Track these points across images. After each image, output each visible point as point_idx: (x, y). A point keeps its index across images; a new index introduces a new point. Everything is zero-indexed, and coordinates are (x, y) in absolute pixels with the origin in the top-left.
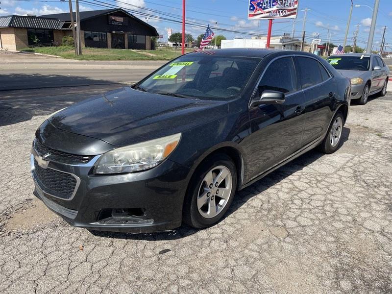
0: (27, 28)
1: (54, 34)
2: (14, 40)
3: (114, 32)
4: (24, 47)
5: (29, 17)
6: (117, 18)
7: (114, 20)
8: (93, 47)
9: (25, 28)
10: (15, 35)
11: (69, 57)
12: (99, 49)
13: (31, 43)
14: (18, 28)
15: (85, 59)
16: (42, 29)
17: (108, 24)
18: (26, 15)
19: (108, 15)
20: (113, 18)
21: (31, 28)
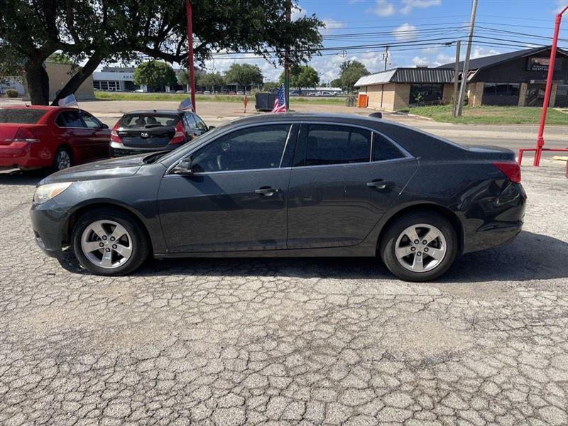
0: (411, 83)
1: (445, 89)
2: (393, 99)
3: (532, 82)
4: (404, 107)
5: (419, 68)
6: (543, 60)
7: (539, 64)
8: (492, 105)
9: (408, 83)
10: (396, 91)
11: (443, 119)
12: (502, 108)
13: (412, 101)
14: (399, 83)
15: (461, 122)
16: (430, 83)
17: (526, 70)
18: (415, 67)
19: (527, 58)
20: (536, 61)
21: (416, 83)
